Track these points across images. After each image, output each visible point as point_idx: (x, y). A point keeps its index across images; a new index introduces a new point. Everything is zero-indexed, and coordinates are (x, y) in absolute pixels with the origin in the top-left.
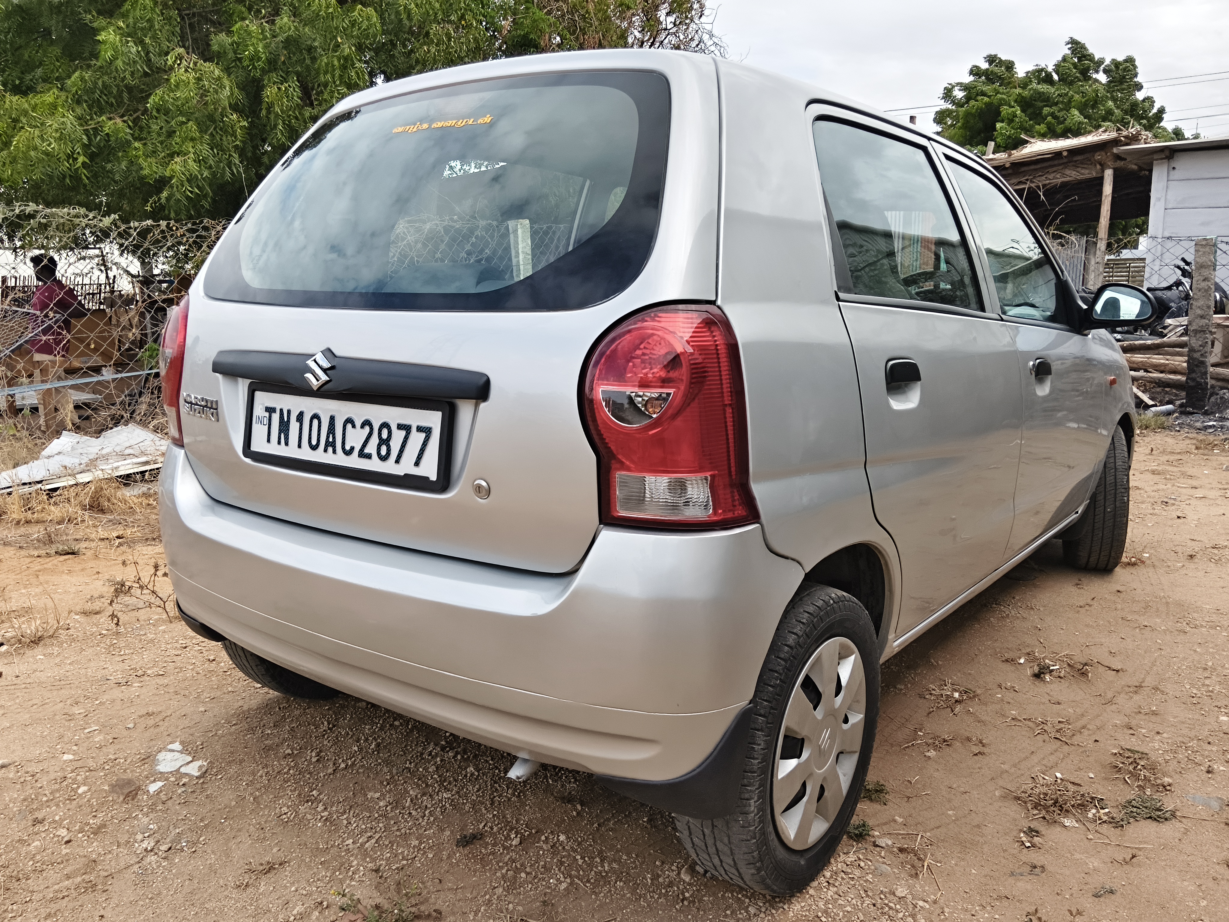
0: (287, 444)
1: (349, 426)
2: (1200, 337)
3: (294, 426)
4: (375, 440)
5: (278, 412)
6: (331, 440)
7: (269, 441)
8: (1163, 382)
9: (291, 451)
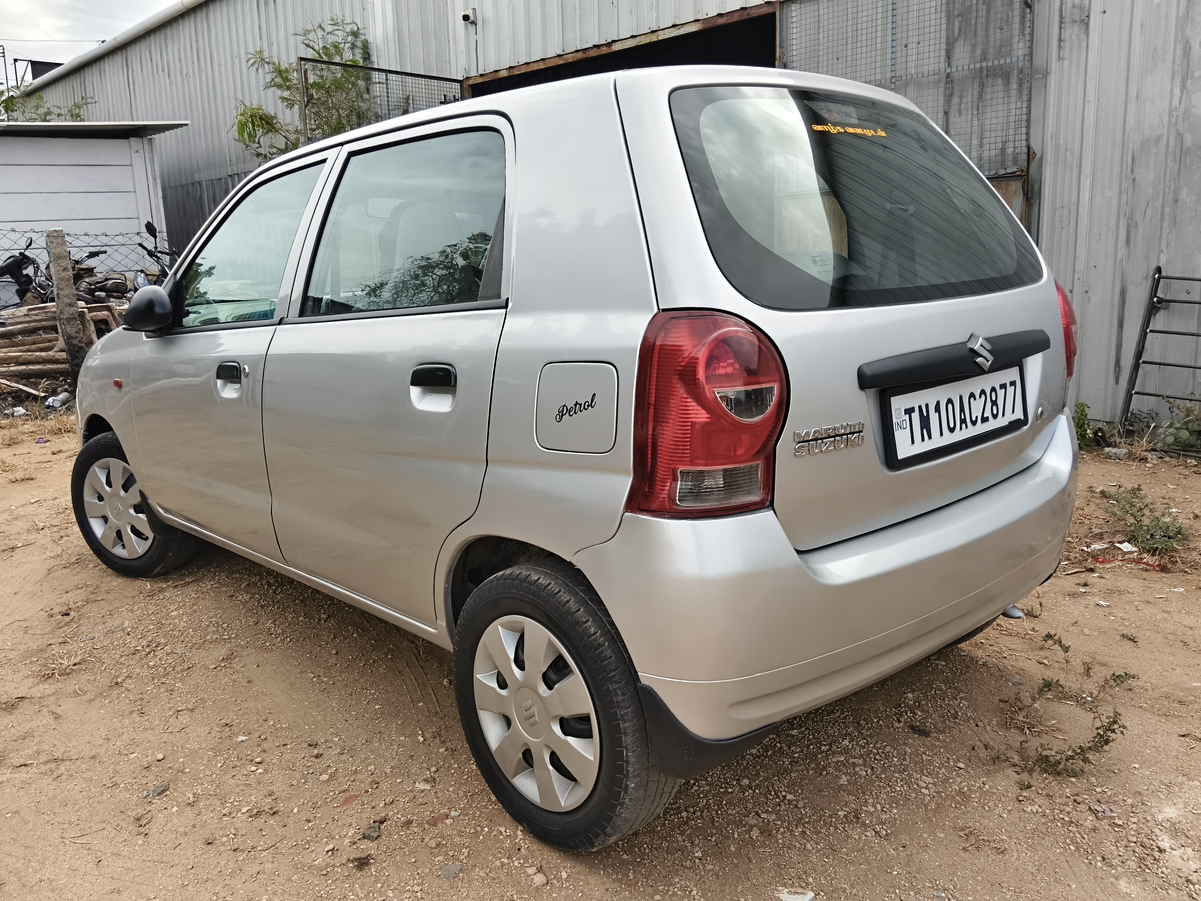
0: (930, 437)
1: (972, 399)
2: (73, 325)
3: (934, 418)
4: (989, 404)
5: (917, 410)
6: (963, 417)
7: (913, 442)
8: (24, 374)
9: (937, 442)
